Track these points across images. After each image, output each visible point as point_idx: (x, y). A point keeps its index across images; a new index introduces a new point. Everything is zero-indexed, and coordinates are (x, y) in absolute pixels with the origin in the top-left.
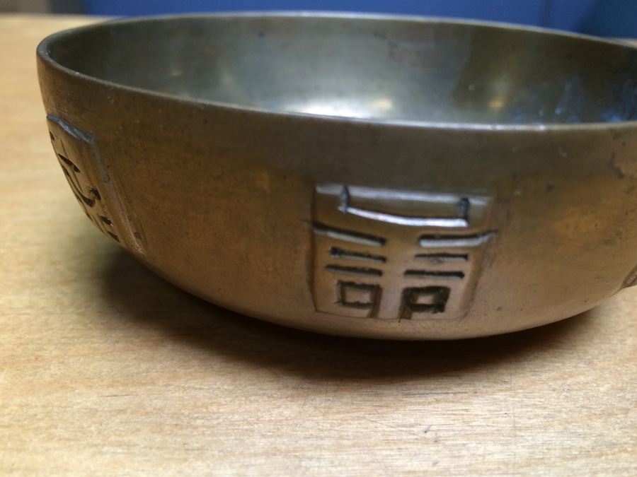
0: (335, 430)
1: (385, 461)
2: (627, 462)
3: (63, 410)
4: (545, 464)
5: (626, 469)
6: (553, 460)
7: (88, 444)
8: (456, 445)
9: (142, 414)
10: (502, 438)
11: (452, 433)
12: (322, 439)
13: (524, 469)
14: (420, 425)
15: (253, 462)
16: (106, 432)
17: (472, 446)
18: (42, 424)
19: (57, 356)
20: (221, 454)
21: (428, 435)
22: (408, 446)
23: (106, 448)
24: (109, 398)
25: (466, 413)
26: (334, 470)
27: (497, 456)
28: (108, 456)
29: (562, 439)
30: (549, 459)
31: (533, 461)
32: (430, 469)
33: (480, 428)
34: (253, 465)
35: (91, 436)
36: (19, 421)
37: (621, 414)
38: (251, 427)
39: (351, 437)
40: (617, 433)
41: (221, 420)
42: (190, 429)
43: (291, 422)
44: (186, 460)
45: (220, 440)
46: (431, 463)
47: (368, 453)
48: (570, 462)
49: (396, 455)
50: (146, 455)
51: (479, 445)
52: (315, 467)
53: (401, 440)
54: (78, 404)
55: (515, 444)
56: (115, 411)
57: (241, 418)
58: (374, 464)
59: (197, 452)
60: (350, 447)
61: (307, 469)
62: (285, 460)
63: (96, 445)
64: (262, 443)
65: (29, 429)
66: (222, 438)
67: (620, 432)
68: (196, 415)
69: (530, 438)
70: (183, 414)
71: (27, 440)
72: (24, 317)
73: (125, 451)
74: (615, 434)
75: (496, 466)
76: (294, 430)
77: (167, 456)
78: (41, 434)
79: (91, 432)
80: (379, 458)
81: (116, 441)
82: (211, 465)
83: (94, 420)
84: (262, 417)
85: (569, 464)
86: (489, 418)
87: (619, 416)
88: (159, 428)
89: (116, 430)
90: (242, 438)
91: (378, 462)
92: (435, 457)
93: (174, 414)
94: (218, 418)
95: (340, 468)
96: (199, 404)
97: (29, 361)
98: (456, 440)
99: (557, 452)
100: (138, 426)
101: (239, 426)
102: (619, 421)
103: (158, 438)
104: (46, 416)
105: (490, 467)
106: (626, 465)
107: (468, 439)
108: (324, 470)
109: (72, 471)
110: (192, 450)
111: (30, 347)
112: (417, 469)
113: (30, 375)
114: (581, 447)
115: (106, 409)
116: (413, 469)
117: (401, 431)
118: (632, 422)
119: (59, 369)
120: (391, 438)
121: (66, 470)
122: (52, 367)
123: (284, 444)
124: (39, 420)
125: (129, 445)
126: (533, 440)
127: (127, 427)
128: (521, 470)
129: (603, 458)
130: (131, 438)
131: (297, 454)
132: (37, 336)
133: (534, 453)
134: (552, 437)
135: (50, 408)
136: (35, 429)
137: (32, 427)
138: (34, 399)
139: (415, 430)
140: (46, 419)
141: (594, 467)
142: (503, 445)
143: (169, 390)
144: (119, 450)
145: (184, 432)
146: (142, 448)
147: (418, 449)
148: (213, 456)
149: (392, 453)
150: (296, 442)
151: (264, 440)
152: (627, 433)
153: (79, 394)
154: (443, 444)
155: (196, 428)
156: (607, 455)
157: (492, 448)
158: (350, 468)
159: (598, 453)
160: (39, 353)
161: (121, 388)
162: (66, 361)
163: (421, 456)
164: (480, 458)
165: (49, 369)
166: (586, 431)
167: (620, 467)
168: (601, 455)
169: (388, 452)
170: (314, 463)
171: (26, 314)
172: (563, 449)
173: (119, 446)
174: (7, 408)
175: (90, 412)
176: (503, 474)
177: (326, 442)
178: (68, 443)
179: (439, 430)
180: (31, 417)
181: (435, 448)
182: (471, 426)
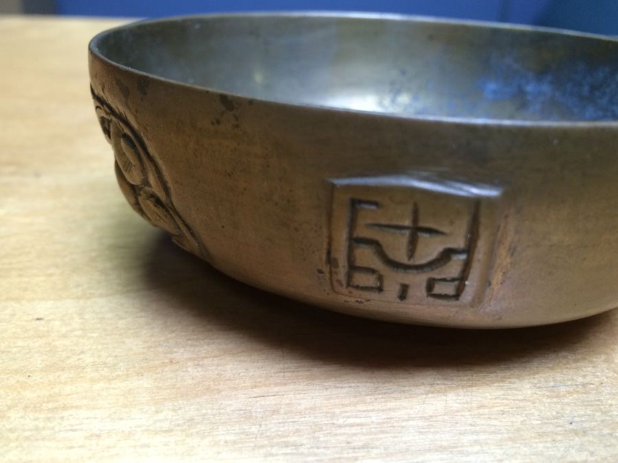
7: (255, 446)
11: (595, 423)
14: (563, 416)
35: (256, 438)
36: (178, 425)
50: (316, 455)
54: (230, 405)
70: (334, 412)
73: (294, 451)
81: (282, 442)
92: (592, 449)
113: (171, 378)
125: (296, 446)
127: (286, 428)
130: (295, 438)
136: (197, 433)
139: (561, 421)
145: (343, 430)
151: (422, 436)
173: (287, 446)
175: (245, 413)
177: (482, 437)
178: (236, 446)
179: (582, 421)
180: (189, 421)
181: (586, 439)
182: (610, 416)
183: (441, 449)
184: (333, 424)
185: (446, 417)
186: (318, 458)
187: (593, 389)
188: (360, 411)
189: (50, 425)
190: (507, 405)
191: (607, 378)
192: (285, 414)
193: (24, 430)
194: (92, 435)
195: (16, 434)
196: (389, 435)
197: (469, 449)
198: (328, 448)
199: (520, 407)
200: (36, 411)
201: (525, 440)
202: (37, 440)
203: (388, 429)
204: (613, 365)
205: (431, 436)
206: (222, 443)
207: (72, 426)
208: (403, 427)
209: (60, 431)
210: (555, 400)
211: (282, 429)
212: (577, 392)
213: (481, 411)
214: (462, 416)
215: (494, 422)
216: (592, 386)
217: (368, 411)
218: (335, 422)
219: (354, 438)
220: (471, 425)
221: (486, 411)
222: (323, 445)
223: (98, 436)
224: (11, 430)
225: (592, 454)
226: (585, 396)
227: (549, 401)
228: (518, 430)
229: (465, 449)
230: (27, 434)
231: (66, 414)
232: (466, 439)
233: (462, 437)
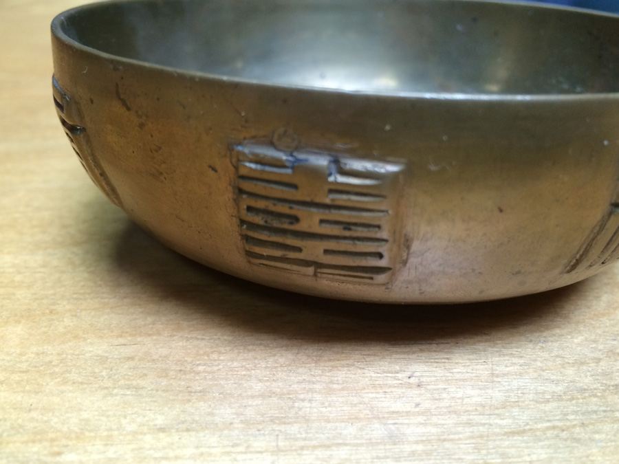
0: (326, 376)
1: (371, 403)
2: (596, 405)
3: (77, 357)
4: (519, 406)
5: (595, 412)
6: (526, 403)
8: (438, 389)
9: (149, 361)
10: (480, 383)
12: (314, 383)
13: (500, 410)
15: (250, 403)
16: (116, 376)
17: (452, 390)
18: (57, 370)
19: (70, 310)
20: (221, 395)
21: (412, 380)
22: (393, 390)
23: (116, 391)
24: (118, 347)
25: (447, 361)
26: (324, 410)
27: (474, 400)
28: (118, 398)
29: (536, 384)
30: (523, 402)
31: (508, 404)
32: (414, 410)
33: (460, 374)
34: (249, 406)
37: (593, 362)
38: (248, 373)
39: (341, 382)
40: (588, 380)
41: (221, 367)
42: (193, 375)
43: (286, 369)
44: (189, 401)
45: (220, 384)
46: (414, 405)
47: (356, 396)
48: (543, 405)
49: (381, 397)
52: (307, 407)
53: (387, 384)
55: (492, 389)
56: (125, 358)
57: (240, 365)
58: (361, 406)
59: (199, 394)
60: (340, 390)
61: (300, 409)
62: (280, 401)
63: (107, 388)
64: (258, 387)
66: (222, 382)
67: (591, 378)
68: (198, 362)
69: (507, 383)
71: (44, 384)
72: (38, 275)
74: (586, 381)
75: (474, 408)
76: (288, 376)
77: (171, 398)
78: (56, 378)
79: (102, 376)
80: (366, 400)
82: (213, 405)
83: (105, 366)
84: (259, 364)
85: (542, 407)
87: (590, 365)
88: (164, 373)
89: (125, 375)
90: (240, 382)
91: (365, 404)
93: (179, 361)
94: (219, 365)
95: (329, 409)
96: (201, 352)
97: (44, 314)
98: (437, 385)
99: (531, 397)
100: (145, 372)
101: (238, 371)
102: (590, 369)
103: (164, 382)
104: (61, 362)
105: (467, 409)
106: (595, 408)
107: (449, 384)
108: (315, 410)
109: (85, 411)
110: (195, 392)
111: (45, 301)
112: (401, 410)
114: (554, 392)
115: (115, 356)
116: (397, 410)
117: (387, 377)
118: (602, 370)
119: (72, 322)
120: (377, 383)
121: (80, 410)
122: (65, 320)
123: (278, 387)
124: (54, 366)
126: (509, 385)
128: (497, 412)
129: (574, 402)
131: (291, 396)
132: (51, 292)
133: (509, 396)
134: (526, 383)
135: (64, 356)
137: (49, 372)
138: (50, 348)
140: (61, 365)
141: (565, 410)
142: (480, 389)
143: (174, 340)
144: (128, 392)
146: (149, 391)
147: (403, 393)
148: (214, 397)
149: (378, 396)
150: (290, 386)
152: (598, 379)
153: (91, 344)
154: (426, 388)
155: (198, 373)
156: (578, 399)
157: (470, 392)
158: (339, 409)
159: (569, 397)
160: (53, 307)
161: (129, 338)
162: (78, 314)
163: (404, 399)
164: (460, 401)
165: (63, 321)
166: (559, 378)
167: (590, 410)
168: (573, 399)
169: (374, 395)
170: (306, 404)
171: (40, 272)
172: (536, 393)
174: (24, 356)
176: (480, 415)
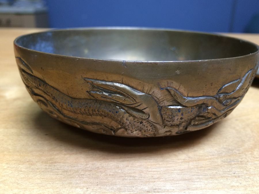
7: (120, 176)
11: (243, 174)
14: (232, 171)
36: (94, 169)
50: (141, 180)
51: (254, 178)
65: (98, 172)
70: (148, 167)
73: (133, 178)
86: (255, 169)
92: (241, 182)
125: (134, 177)
127: (131, 171)
130: (134, 174)
136: (100, 171)
139: (231, 173)
145: (151, 173)
151: (179, 176)
173: (131, 177)
177: (201, 177)
178: (113, 176)
179: (239, 173)
180: (97, 168)
181: (239, 179)
182: (250, 172)
183: (185, 180)
184: (147, 171)
185: (188, 170)
186: (141, 181)
187: (244, 163)
188: (157, 167)
189: (50, 168)
190: (211, 167)
191: (250, 159)
192: (131, 167)
193: (42, 169)
194: (64, 171)
195: (39, 170)
196: (167, 175)
197: (196, 180)
198: (145, 178)
199: (216, 168)
200: (45, 164)
201: (216, 178)
202: (46, 172)
203: (167, 173)
204: (253, 155)
205: (182, 176)
206: (108, 175)
207: (58, 168)
208: (172, 173)
209: (54, 169)
210: (229, 166)
211: (129, 172)
212: (238, 164)
213: (201, 169)
214: (194, 170)
215: (206, 172)
216: (244, 162)
217: (160, 167)
218: (148, 170)
219: (154, 175)
220: (197, 173)
221: (203, 168)
222: (143, 177)
223: (67, 171)
224: (37, 169)
225: (241, 184)
226: (241, 165)
227: (227, 166)
228: (214, 175)
229: (194, 180)
230: (43, 170)
231: (56, 164)
232: (194, 177)
233: (193, 176)
